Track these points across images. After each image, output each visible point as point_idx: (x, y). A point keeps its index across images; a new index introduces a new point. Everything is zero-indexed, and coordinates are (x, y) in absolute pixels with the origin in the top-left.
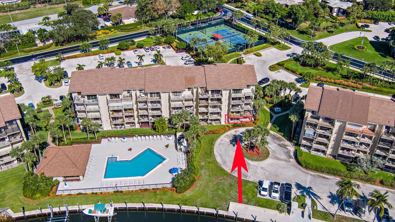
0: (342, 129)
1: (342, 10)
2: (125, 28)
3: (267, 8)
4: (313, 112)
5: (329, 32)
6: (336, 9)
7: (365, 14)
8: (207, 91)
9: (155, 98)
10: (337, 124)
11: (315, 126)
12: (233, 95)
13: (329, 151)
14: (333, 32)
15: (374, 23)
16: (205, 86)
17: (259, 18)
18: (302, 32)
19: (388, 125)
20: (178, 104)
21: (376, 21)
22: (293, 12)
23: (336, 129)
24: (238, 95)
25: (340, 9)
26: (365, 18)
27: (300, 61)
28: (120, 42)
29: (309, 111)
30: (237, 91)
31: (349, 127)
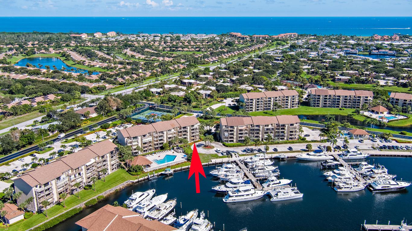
0: (237, 129)
1: (207, 95)
2: (94, 119)
3: (170, 98)
4: (226, 126)
5: (207, 105)
6: (204, 95)
7: (219, 95)
8: (180, 129)
9: (161, 134)
10: (235, 128)
11: (227, 131)
12: (192, 128)
13: (235, 140)
14: (208, 105)
15: (225, 99)
16: (179, 126)
17: (166, 104)
18: (194, 107)
19: (251, 124)
20: (171, 136)
21: (225, 98)
22: (187, 97)
23: (235, 130)
24: (193, 128)
25: (206, 94)
26: (219, 97)
27: (203, 118)
28: (101, 125)
29: (224, 126)
30: (193, 126)
31: (240, 128)
